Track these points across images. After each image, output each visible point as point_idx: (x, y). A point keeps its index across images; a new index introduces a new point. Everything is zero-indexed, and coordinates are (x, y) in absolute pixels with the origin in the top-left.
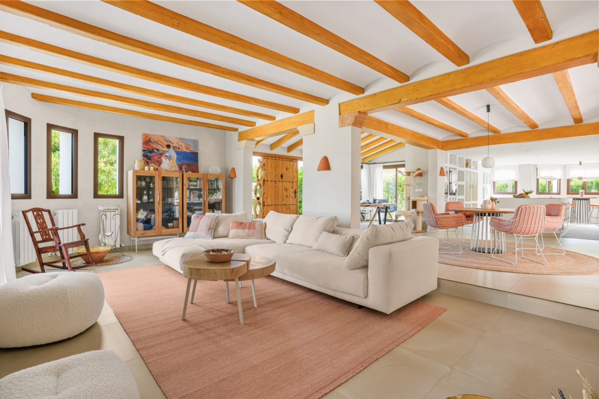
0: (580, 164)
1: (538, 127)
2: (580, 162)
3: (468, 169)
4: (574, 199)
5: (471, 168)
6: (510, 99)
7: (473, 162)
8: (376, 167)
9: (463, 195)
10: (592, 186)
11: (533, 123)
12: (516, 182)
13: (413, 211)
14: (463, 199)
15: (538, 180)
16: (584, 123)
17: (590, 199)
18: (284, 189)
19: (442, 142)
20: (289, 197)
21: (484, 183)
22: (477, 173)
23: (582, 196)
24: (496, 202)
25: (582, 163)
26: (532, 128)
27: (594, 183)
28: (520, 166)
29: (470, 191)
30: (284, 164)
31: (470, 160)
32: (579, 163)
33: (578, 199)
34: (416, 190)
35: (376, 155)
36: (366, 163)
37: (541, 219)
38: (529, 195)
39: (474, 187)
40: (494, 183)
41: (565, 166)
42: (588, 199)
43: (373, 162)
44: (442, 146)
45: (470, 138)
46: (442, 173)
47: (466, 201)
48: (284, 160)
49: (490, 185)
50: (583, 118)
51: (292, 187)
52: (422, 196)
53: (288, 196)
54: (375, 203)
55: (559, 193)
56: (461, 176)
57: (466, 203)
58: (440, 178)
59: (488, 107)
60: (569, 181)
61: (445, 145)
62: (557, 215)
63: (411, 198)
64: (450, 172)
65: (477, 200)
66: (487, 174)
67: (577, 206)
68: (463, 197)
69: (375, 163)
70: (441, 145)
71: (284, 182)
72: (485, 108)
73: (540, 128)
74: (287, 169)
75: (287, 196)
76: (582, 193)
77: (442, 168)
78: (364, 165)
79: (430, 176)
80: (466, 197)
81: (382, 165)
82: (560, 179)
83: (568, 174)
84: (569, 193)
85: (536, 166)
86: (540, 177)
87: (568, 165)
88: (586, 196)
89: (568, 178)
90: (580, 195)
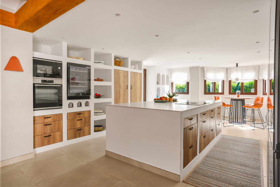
0: (237, 66)
2: (237, 64)
3: (119, 68)
4: (232, 100)
5: (127, 67)
7: (132, 61)
10: (252, 86)
12: (188, 83)
15: (205, 81)
17: (245, 100)
23: (238, 96)
25: (239, 65)
28: (190, 68)
33: (235, 100)
39: (135, 88)
41: (227, 69)
42: (243, 100)
55: (223, 93)
60: (230, 82)
76: (238, 93)
82: (223, 81)
83: (230, 76)
84: (230, 93)
85: (203, 68)
86: (207, 78)
87: (229, 68)
88: (241, 97)
89: (229, 80)
90: (236, 95)
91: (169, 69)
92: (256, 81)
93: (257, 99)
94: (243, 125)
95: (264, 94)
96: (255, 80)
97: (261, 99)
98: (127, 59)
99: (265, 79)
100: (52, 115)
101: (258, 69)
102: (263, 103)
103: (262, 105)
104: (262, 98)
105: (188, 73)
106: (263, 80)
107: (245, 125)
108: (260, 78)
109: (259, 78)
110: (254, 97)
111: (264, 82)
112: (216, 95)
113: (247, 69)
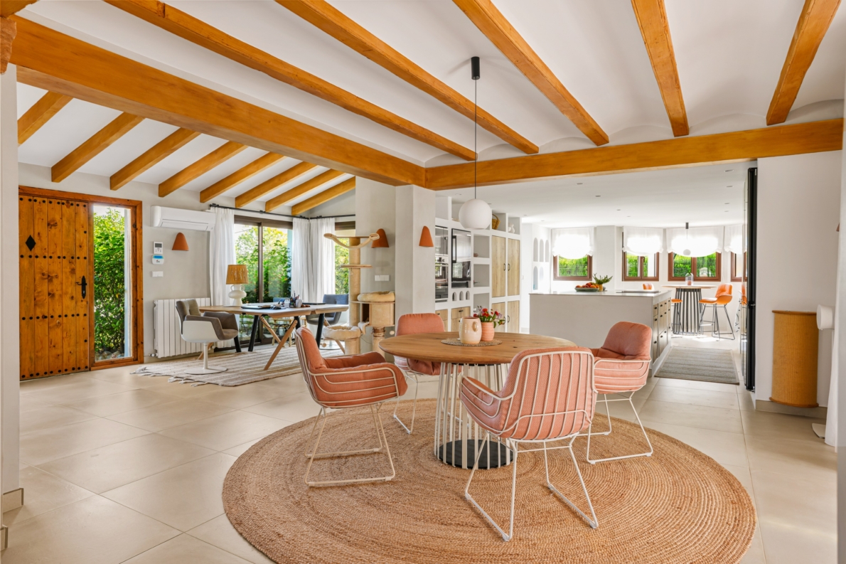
0: (687, 227)
1: (607, 142)
2: (687, 224)
3: (497, 233)
4: (678, 289)
5: (505, 230)
6: (512, 28)
7: (510, 218)
8: (322, 225)
9: (487, 285)
11: (595, 127)
12: (589, 257)
13: (362, 325)
14: (488, 294)
15: (624, 254)
16: (691, 135)
17: (702, 290)
18: (38, 276)
19: (427, 170)
20: (61, 296)
21: (535, 259)
22: (519, 241)
23: (690, 284)
24: (497, 321)
25: (690, 225)
26: (598, 144)
27: (706, 259)
28: (595, 229)
29: (503, 276)
30: (40, 211)
31: (503, 214)
32: (685, 225)
33: (685, 290)
34: (377, 278)
35: (318, 199)
36: (301, 217)
37: (581, 391)
38: (604, 285)
39: (513, 269)
40: (555, 259)
41: (665, 230)
42: (698, 290)
43: (317, 214)
44: (427, 180)
45: (480, 162)
46: (425, 240)
47: (494, 296)
48: (39, 199)
49: (548, 264)
50: (690, 124)
51: (73, 271)
52: (380, 293)
53: (57, 293)
54: (295, 307)
55: (656, 279)
56: (481, 246)
57: (492, 300)
58: (418, 251)
59: (475, 62)
60: (671, 256)
61: (433, 178)
62: (634, 356)
63: (359, 297)
64: (453, 237)
65: (518, 294)
66: (542, 241)
67: (682, 303)
68: (488, 290)
69: (321, 217)
70: (424, 178)
71: (40, 260)
72: (468, 69)
73: (612, 143)
74: (51, 224)
75: (51, 295)
76: (689, 278)
77: (425, 230)
78: (295, 221)
79: (399, 245)
80: (494, 290)
81: (333, 221)
82: (658, 254)
83: (670, 245)
84: (671, 278)
85: (621, 229)
86: (628, 249)
87: (669, 228)
88: (695, 285)
89: (669, 252)
90: (687, 282)
91: (548, 229)
92: (719, 255)
93: (722, 290)
94: (698, 336)
95: (734, 279)
96: (717, 253)
97: (727, 289)
98: (504, 214)
99: (734, 252)
100: (441, 310)
101: (722, 233)
102: (733, 294)
103: (731, 297)
104: (731, 287)
105: (590, 238)
106: (732, 253)
107: (701, 336)
108: (727, 250)
109: (723, 249)
110: (716, 285)
111: (734, 256)
112: (646, 283)
113: (703, 230)
